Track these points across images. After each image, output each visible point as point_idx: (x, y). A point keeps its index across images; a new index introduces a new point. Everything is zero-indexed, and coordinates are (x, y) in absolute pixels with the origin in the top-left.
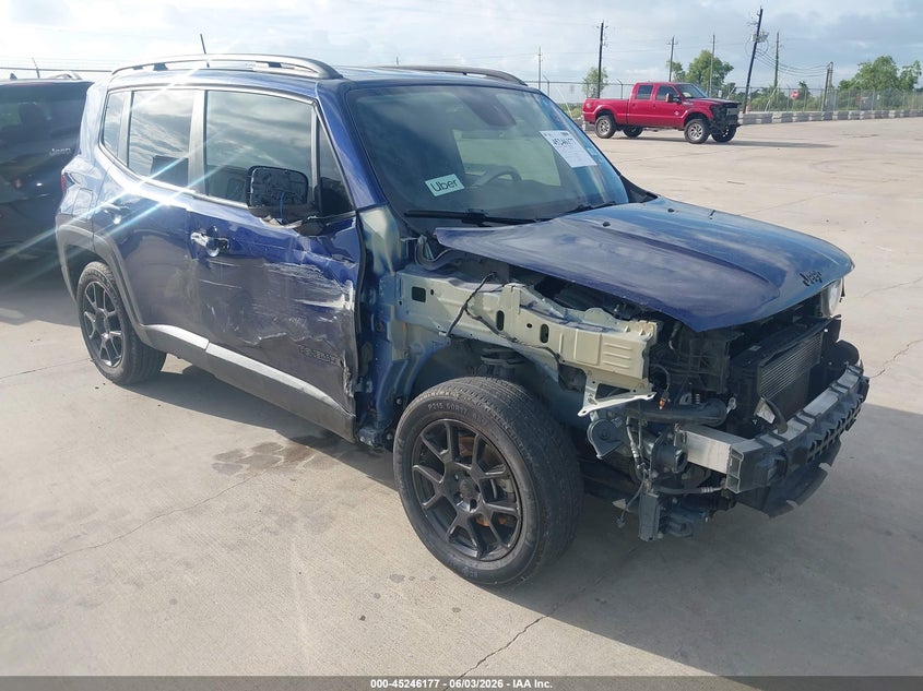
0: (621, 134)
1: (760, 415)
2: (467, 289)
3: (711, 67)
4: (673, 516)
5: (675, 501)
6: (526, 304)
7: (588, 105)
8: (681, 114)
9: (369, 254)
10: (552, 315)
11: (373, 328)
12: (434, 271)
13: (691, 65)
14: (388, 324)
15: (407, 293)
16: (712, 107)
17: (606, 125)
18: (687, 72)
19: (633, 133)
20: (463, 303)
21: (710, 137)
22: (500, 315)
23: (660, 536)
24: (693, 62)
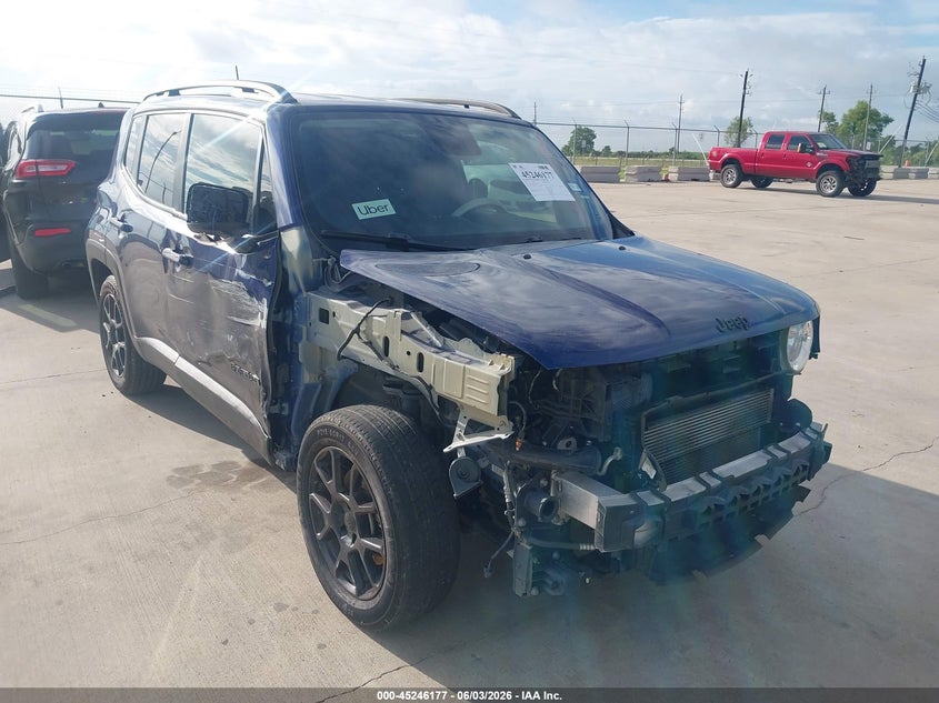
0: (750, 184)
1: (644, 469)
2: (361, 312)
3: (868, 119)
4: (550, 572)
5: (555, 555)
6: (409, 331)
7: (715, 154)
8: (814, 165)
9: (285, 272)
10: (432, 344)
11: (289, 349)
12: (340, 293)
13: (845, 116)
14: (300, 345)
15: (315, 315)
16: (849, 159)
17: (733, 174)
18: (840, 123)
19: (762, 183)
20: (354, 326)
21: (846, 190)
22: (386, 340)
23: (534, 592)
24: (847, 113)
